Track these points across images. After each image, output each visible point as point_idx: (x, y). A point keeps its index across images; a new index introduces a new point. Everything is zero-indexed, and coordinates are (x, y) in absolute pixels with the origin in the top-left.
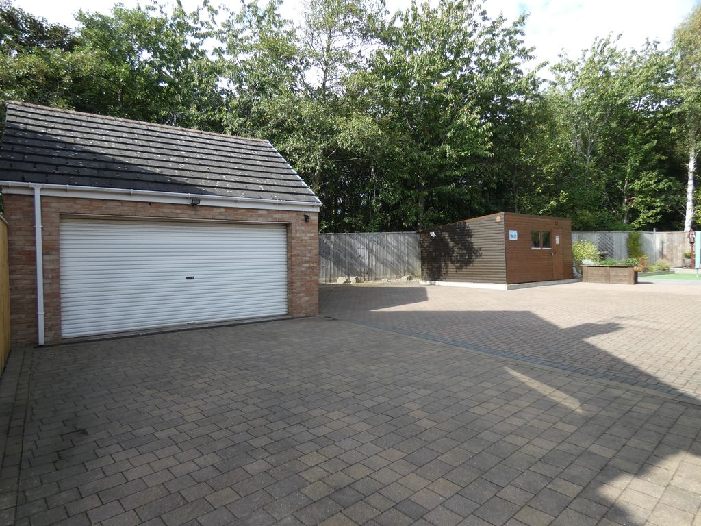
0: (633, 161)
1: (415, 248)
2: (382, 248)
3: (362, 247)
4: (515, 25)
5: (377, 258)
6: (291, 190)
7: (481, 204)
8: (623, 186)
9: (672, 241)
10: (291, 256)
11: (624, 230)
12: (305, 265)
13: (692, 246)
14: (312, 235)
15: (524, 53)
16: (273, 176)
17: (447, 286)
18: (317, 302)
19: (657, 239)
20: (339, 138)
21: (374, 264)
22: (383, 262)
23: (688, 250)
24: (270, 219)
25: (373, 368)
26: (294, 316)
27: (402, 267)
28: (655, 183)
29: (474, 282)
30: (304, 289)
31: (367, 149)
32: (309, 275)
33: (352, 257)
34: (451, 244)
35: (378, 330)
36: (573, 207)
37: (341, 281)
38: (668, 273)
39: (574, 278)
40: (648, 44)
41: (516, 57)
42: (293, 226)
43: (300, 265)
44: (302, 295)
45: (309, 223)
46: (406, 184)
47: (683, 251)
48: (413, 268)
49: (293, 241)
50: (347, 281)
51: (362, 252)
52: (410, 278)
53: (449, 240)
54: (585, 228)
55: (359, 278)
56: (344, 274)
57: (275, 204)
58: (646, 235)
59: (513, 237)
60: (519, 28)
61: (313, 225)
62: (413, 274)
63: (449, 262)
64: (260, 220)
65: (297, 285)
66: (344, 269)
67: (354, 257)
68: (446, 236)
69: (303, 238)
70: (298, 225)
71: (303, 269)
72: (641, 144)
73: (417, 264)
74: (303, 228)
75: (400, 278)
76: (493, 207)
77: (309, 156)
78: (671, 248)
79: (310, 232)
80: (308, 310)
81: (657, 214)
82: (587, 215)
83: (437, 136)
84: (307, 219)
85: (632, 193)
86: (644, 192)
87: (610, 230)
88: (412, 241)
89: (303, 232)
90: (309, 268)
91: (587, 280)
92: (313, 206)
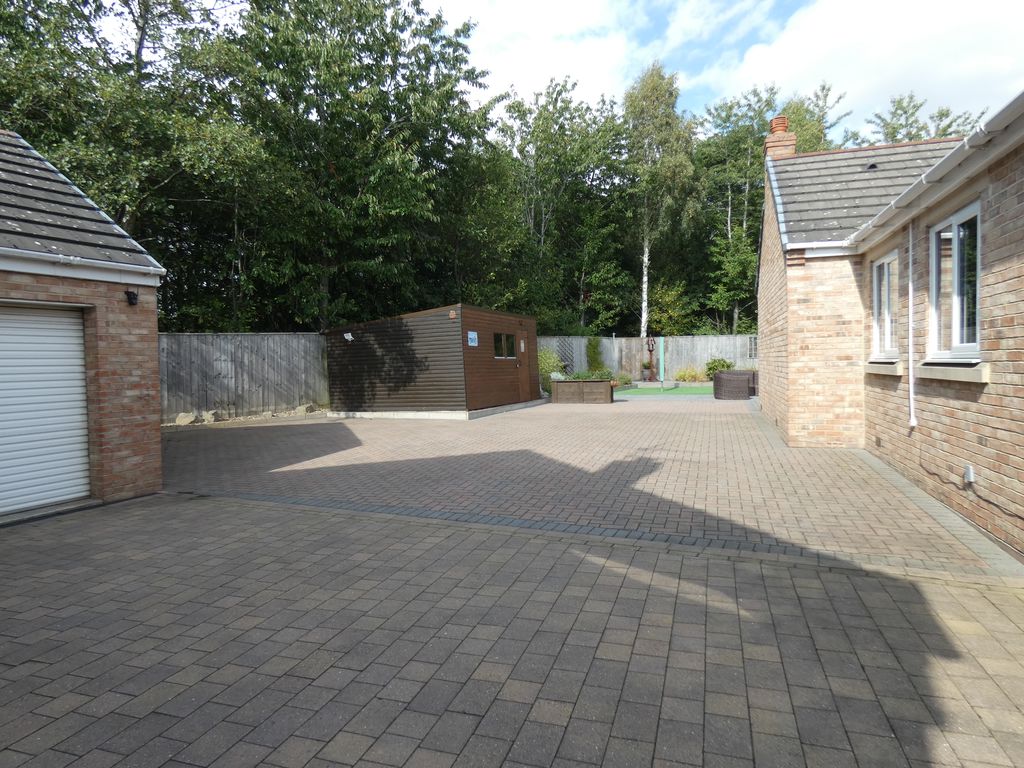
0: (590, 249)
1: (317, 358)
2: (260, 360)
3: (223, 358)
4: (458, 33)
5: (251, 377)
6: (90, 238)
7: (413, 292)
8: (579, 279)
9: (630, 349)
10: (97, 374)
11: (583, 335)
12: (129, 393)
13: (651, 354)
14: (145, 332)
15: (471, 76)
16: (42, 206)
17: (376, 419)
18: (158, 464)
19: (614, 347)
20: (185, 154)
21: (246, 387)
22: (263, 383)
23: (646, 359)
24: (42, 296)
25: (349, 594)
26: (109, 498)
27: (296, 390)
28: (614, 276)
29: (418, 411)
30: (129, 440)
31: (241, 182)
32: (140, 412)
33: (205, 376)
34: (379, 352)
35: (307, 508)
36: (528, 303)
37: (184, 419)
38: (632, 387)
39: (540, 398)
40: (604, 102)
41: (462, 81)
42: (100, 314)
43: (118, 393)
44: (124, 453)
45: (137, 308)
46: (302, 255)
47: (641, 360)
48: (314, 391)
49: (102, 344)
50: (196, 420)
51: (224, 366)
52: (311, 410)
53: (376, 346)
54: (545, 331)
55: (219, 412)
56: (189, 406)
57: (54, 263)
58: (605, 341)
59: (472, 341)
60: (462, 40)
61: (145, 311)
62: (315, 401)
63: (378, 381)
64: (16, 296)
65: (113, 434)
66: (189, 399)
67: (208, 376)
68: (371, 339)
69: (125, 338)
70: (113, 311)
71: (126, 401)
72: (599, 227)
73: (322, 387)
74: (123, 317)
75: (294, 408)
76: (429, 298)
77: (116, 182)
78: (630, 358)
79: (138, 326)
80: (140, 483)
81: (616, 315)
82: (548, 315)
83: (351, 180)
84: (131, 299)
85: (590, 287)
86: (602, 288)
87: (570, 335)
88: (312, 347)
89: (123, 325)
90: (140, 398)
91: (557, 401)
92: (145, 274)
